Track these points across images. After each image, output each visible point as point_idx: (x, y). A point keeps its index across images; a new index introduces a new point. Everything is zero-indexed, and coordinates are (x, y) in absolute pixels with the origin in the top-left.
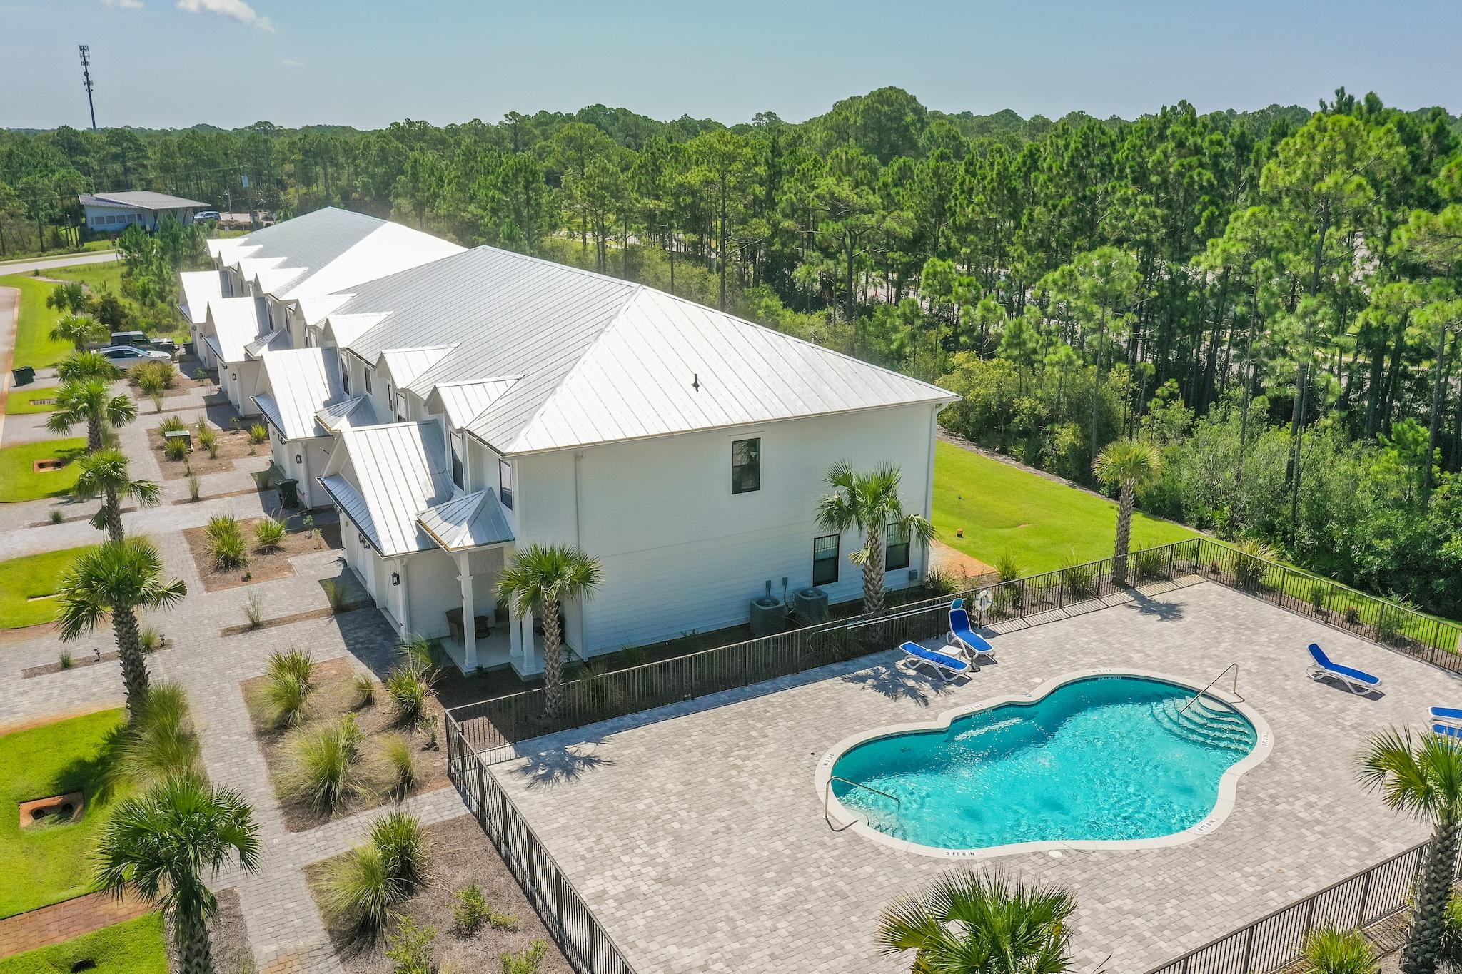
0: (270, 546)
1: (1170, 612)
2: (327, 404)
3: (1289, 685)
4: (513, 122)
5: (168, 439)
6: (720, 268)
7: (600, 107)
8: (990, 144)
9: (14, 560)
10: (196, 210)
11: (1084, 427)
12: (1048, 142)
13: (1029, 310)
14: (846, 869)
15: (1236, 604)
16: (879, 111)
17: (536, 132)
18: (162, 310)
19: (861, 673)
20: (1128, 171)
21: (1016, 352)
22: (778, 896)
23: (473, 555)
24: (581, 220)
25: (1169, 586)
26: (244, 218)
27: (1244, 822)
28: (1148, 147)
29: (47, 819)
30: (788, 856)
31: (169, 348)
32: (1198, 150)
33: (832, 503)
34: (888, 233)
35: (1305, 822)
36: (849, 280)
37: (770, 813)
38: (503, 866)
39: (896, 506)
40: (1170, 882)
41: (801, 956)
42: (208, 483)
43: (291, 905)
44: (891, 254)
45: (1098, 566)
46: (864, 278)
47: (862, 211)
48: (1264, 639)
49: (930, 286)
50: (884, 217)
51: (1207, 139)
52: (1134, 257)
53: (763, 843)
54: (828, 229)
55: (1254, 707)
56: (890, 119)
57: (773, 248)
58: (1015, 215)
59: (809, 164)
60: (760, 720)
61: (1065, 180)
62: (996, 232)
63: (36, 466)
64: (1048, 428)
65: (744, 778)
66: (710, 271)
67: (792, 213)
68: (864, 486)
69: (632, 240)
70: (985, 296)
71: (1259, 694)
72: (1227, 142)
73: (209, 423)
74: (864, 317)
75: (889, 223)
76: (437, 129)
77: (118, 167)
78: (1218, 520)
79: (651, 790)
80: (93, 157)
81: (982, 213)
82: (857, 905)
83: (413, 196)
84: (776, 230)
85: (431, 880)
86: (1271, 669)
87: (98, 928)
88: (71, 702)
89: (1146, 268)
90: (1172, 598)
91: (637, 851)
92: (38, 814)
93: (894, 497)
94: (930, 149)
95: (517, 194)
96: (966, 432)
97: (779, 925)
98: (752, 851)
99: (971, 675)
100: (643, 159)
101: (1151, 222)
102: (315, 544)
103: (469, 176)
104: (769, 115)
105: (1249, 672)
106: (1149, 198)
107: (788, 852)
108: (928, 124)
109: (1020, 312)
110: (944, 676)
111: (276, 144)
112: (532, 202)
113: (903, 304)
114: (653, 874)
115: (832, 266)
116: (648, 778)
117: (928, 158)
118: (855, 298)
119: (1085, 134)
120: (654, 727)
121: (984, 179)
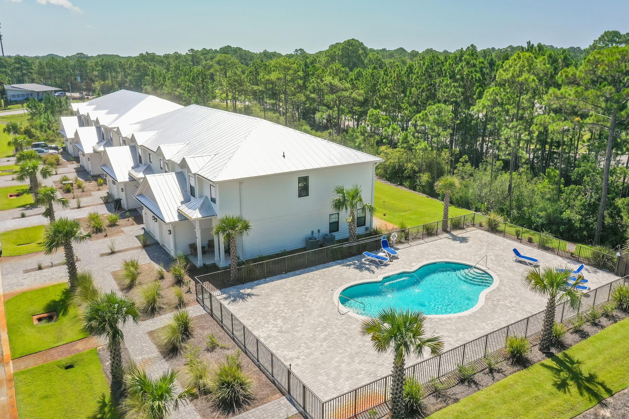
0: (113, 224)
1: (463, 240)
2: (133, 168)
3: (506, 264)
4: (192, 53)
5: (64, 184)
6: (284, 114)
7: (229, 47)
8: (394, 62)
9: (9, 231)
10: (56, 91)
11: (432, 173)
12: (417, 62)
13: (410, 128)
14: (346, 326)
15: (488, 237)
16: (348, 49)
17: (202, 57)
18: (50, 134)
19: (348, 263)
20: (448, 74)
21: (405, 145)
22: (322, 335)
23: (200, 221)
24: (225, 95)
25: (464, 231)
26: (77, 95)
27: (487, 308)
28: (455, 64)
29: (43, 322)
30: (325, 323)
31: (56, 148)
32: (474, 66)
33: (336, 200)
34: (354, 100)
35: (509, 307)
36: (339, 118)
37: (318, 309)
38: (221, 329)
39: (361, 200)
40: (461, 326)
41: (332, 353)
42: (84, 201)
43: (144, 344)
44: (355, 108)
45: (436, 224)
46: (344, 117)
47: (343, 90)
48: (498, 248)
49: (371, 120)
50: (352, 92)
51: (478, 61)
52: (451, 108)
53: (316, 319)
54: (329, 98)
55: (493, 271)
56: (353, 52)
57: (306, 106)
58: (404, 92)
59: (320, 71)
60: (312, 280)
61: (423, 77)
62: (397, 98)
63: (9, 196)
64: (418, 175)
65: (307, 299)
66: (280, 115)
67: (314, 91)
68: (348, 193)
69: (247, 103)
70: (393, 124)
71: (495, 267)
72: (486, 62)
73: (79, 178)
74: (345, 133)
75: (354, 95)
76: (160, 56)
77: (19, 73)
78: (483, 208)
79: (273, 303)
80: (8, 69)
81: (391, 91)
82: (351, 337)
83: (153, 85)
84: (308, 98)
85: (196, 335)
86: (500, 258)
87: (73, 354)
88: (45, 281)
89: (455, 112)
90: (464, 235)
91: (270, 323)
92: (40, 320)
93: (360, 197)
94: (370, 65)
95: (198, 84)
96: (386, 178)
97: (323, 344)
98: (312, 322)
99: (390, 263)
100: (251, 69)
101: (457, 94)
102: (131, 223)
103: (177, 76)
104: (301, 50)
105: (491, 260)
106: (456, 84)
107: (325, 321)
108: (368, 54)
109: (407, 130)
110: (380, 263)
111: (89, 63)
112: (205, 87)
113: (360, 127)
114: (277, 330)
115: (331, 113)
116: (272, 300)
117: (369, 68)
118: (341, 126)
119: (431, 59)
120: (273, 283)
121: (391, 77)
